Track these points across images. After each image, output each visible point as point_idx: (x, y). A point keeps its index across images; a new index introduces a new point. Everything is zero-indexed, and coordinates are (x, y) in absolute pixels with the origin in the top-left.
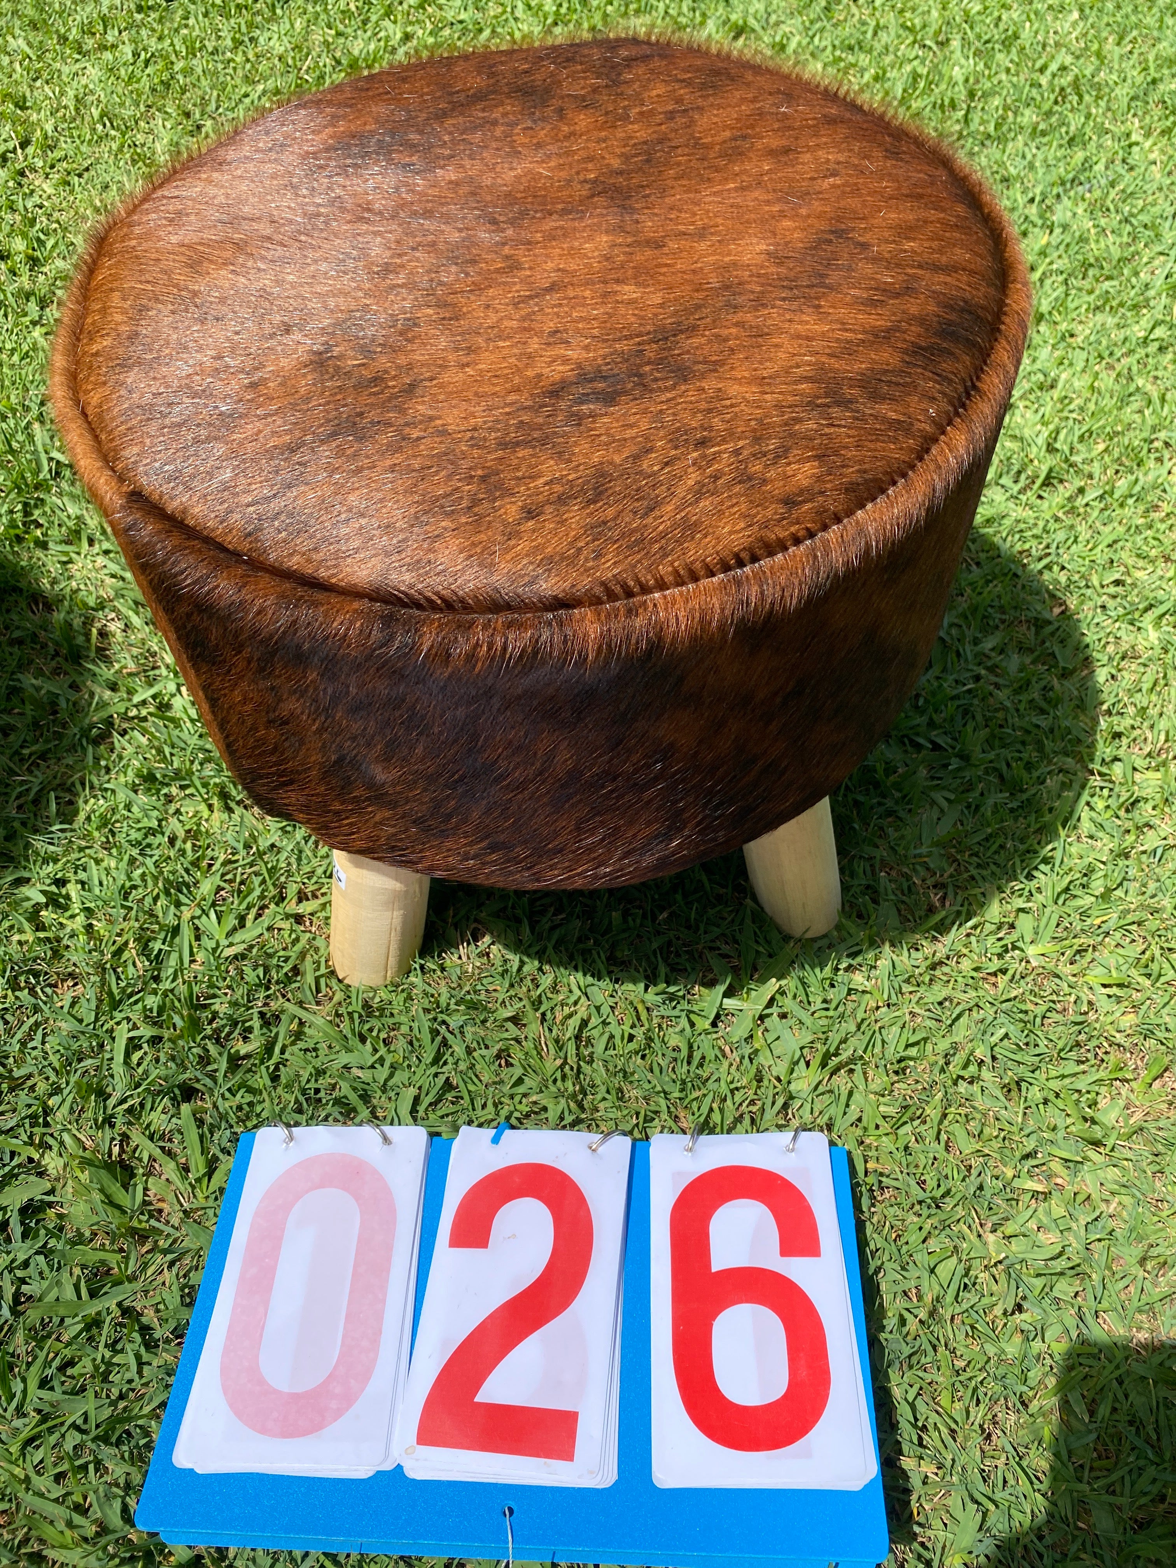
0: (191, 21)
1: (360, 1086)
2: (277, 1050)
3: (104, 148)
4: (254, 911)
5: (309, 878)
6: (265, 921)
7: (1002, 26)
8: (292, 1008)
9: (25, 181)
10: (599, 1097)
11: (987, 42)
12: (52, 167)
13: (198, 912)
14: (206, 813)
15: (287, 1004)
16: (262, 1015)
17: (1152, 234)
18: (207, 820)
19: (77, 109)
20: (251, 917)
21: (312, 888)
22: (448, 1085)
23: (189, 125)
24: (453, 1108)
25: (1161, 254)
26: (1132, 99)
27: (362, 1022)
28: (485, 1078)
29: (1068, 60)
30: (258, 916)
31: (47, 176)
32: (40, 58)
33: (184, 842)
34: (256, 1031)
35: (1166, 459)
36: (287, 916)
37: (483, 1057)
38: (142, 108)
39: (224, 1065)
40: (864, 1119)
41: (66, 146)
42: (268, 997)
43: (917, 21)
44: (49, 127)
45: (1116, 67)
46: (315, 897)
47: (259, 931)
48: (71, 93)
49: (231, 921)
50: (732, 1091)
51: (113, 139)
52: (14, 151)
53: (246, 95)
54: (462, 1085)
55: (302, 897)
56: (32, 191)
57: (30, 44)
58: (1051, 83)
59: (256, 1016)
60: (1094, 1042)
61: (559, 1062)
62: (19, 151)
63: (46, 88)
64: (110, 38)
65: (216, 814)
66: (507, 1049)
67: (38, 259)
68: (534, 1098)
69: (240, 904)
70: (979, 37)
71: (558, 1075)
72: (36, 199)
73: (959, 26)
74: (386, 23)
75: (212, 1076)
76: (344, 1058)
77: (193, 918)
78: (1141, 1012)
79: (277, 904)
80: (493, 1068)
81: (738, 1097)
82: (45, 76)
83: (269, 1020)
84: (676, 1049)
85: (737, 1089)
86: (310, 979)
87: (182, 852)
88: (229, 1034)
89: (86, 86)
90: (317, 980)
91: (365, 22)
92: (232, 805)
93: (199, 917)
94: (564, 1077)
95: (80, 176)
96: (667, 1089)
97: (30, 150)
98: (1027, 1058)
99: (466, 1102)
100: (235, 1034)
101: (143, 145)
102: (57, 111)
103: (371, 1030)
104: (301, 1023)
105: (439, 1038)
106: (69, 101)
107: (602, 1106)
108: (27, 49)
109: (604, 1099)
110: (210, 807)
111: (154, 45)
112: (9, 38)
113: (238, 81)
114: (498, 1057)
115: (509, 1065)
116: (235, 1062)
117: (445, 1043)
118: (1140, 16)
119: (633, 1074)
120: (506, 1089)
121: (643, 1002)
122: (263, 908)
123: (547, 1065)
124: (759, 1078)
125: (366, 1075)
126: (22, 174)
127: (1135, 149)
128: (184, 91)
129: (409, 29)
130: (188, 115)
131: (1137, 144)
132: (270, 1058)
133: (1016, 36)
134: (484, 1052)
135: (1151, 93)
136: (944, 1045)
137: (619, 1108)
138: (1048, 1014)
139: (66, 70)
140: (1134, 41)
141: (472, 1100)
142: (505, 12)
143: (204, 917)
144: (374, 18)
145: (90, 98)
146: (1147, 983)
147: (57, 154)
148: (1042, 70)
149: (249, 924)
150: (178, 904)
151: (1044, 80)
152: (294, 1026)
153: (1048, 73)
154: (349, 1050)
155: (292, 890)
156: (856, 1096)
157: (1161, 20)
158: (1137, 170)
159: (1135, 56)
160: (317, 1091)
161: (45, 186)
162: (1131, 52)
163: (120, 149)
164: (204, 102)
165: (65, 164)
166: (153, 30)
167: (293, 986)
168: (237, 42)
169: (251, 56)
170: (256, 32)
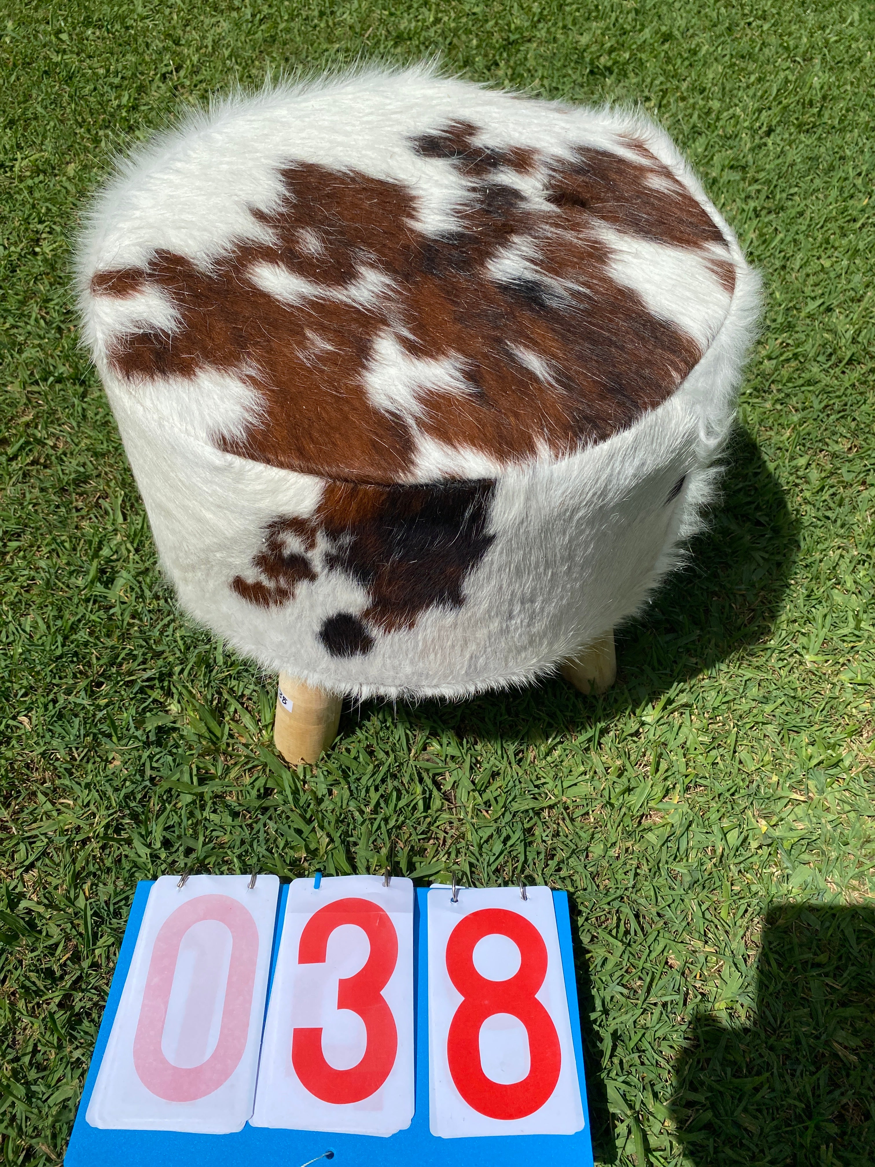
3: (231, 76)
7: (851, 52)
9: (177, 93)
11: (839, 62)
12: (196, 86)
19: (214, 49)
31: (192, 91)
38: (257, 52)
40: (688, 743)
41: (205, 73)
43: (792, 43)
44: (195, 59)
48: (210, 37)
51: (237, 71)
52: (171, 73)
56: (182, 100)
62: (175, 73)
63: (194, 32)
70: (834, 58)
73: (821, 49)
74: (424, 10)
82: (193, 24)
89: (220, 34)
97: (182, 73)
102: (201, 48)
106: (209, 42)
113: (322, 40)
126: (175, 89)
128: (285, 43)
130: (287, 59)
133: (860, 60)
139: (207, 21)
145: (222, 42)
147: (200, 77)
156: (684, 729)
161: (190, 98)
168: (322, 14)
169: (331, 23)
170: (336, 8)
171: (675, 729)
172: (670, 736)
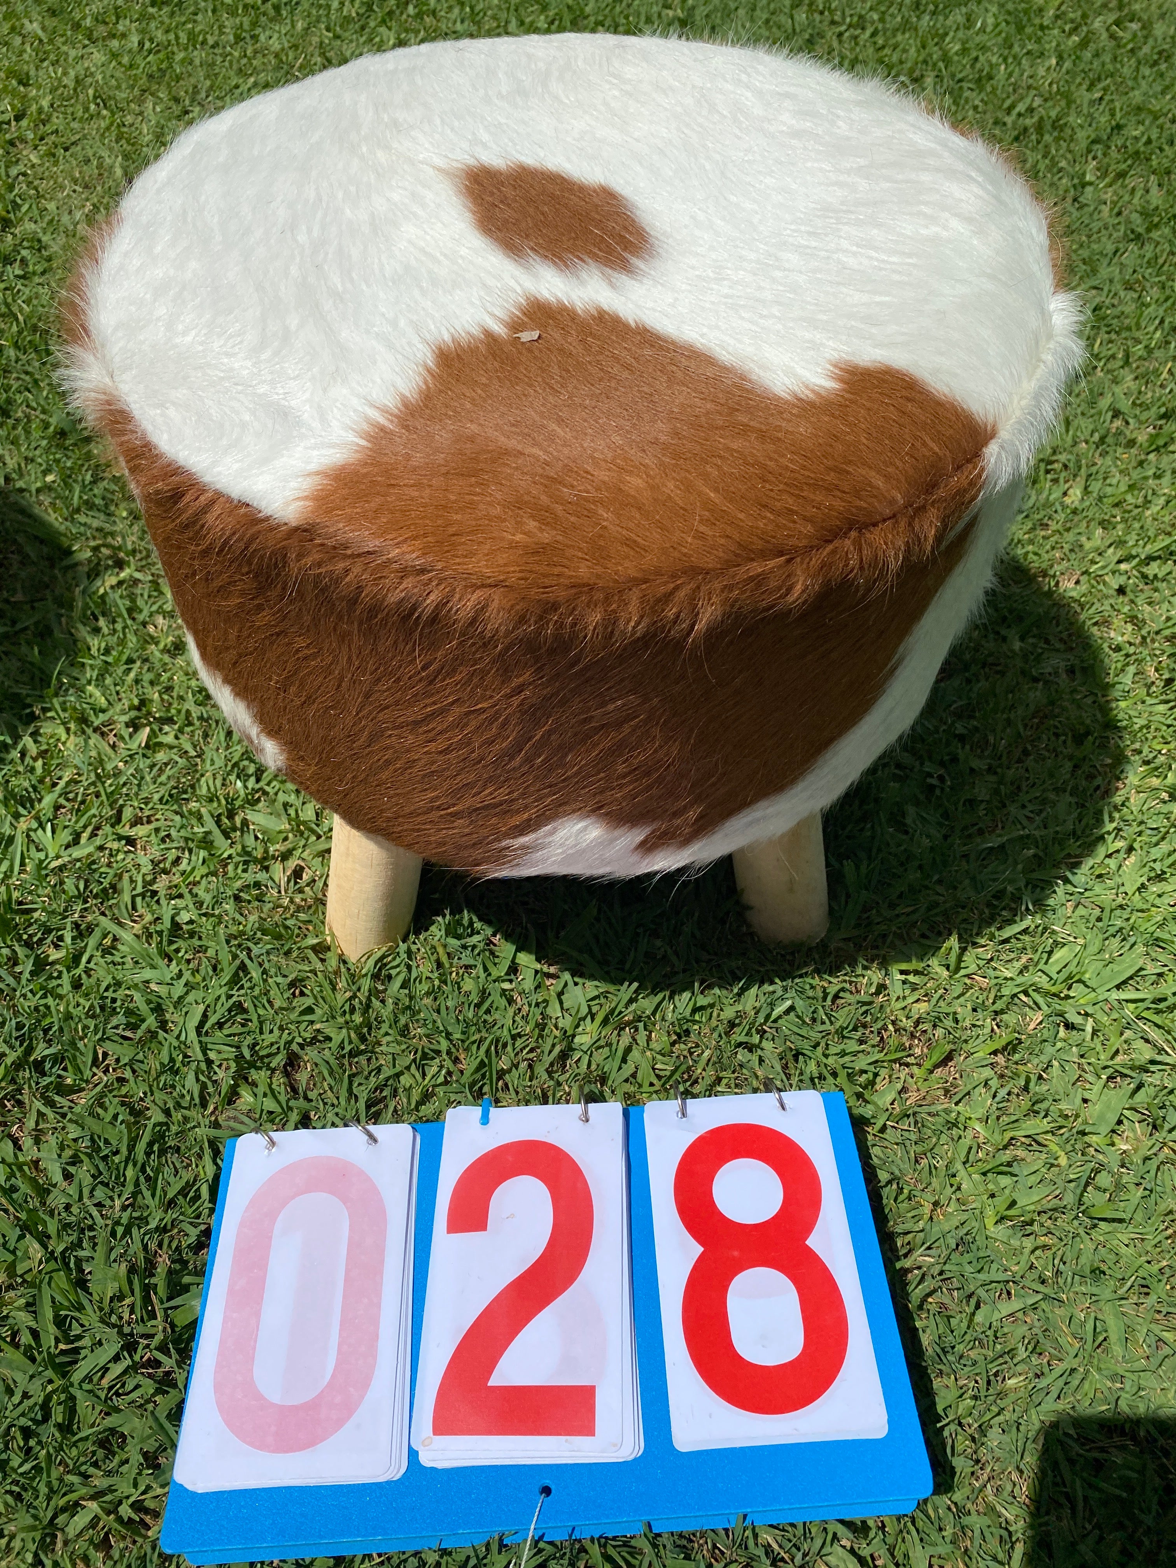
0: (199, 17)
1: (154, 999)
2: (84, 959)
3: (94, 124)
4: (89, 829)
5: (146, 804)
6: (98, 841)
7: (978, 66)
8: (105, 922)
9: (13, 150)
10: (382, 1031)
11: (960, 81)
12: (42, 139)
13: (35, 825)
14: (64, 737)
15: (102, 918)
16: (77, 926)
17: (1088, 268)
18: (64, 744)
19: (75, 90)
20: (85, 836)
21: (147, 813)
22: (239, 1008)
23: (177, 110)
24: (240, 1029)
25: (1095, 288)
26: (1093, 142)
27: (171, 943)
28: (278, 1004)
29: (1038, 101)
30: (93, 835)
31: (36, 147)
32: (51, 41)
33: (35, 759)
34: (68, 940)
35: (1062, 480)
36: (120, 838)
37: (278, 984)
38: (136, 92)
39: (29, 967)
40: (639, 1075)
41: (57, 121)
42: (86, 909)
43: (895, 58)
44: (45, 103)
45: (1085, 111)
46: (149, 822)
47: (91, 849)
48: (72, 73)
49: (65, 837)
50: (514, 1038)
51: (104, 118)
52: (8, 123)
53: (237, 87)
54: (251, 1009)
55: (137, 821)
56: (18, 160)
57: (43, 29)
58: (1014, 123)
59: (69, 926)
60: (880, 1024)
61: (348, 994)
62: (13, 123)
63: (51, 69)
64: (120, 27)
65: (72, 737)
66: (302, 980)
67: (11, 221)
68: (318, 1026)
69: (77, 822)
70: (953, 76)
71: (347, 1007)
72: (21, 168)
73: (935, 65)
74: (383, 30)
75: (17, 977)
76: (148, 974)
77: (29, 830)
78: (934, 1001)
79: (113, 826)
80: (286, 996)
81: (519, 1043)
82: (52, 57)
83: (82, 932)
84: (468, 994)
85: (519, 1035)
86: (127, 898)
87: (32, 770)
88: (41, 940)
89: (88, 68)
90: (133, 898)
91: (363, 28)
92: (89, 731)
93: (35, 830)
94: (353, 1010)
95: (66, 149)
96: (450, 1029)
97: (24, 123)
98: (812, 1034)
99: (253, 1025)
100: (49, 941)
101: (131, 125)
102: (56, 89)
103: (177, 951)
104: (115, 939)
105: (237, 962)
106: (69, 81)
107: (385, 1040)
108: (40, 32)
109: (387, 1034)
110: (68, 730)
111: (160, 35)
112: (26, 22)
113: (232, 73)
114: (292, 984)
115: (302, 994)
116: (41, 965)
117: (243, 967)
118: (1118, 66)
119: (419, 1012)
120: (294, 1016)
121: (445, 946)
122: (97, 828)
123: (338, 996)
124: (541, 1027)
125: (162, 990)
126: (12, 143)
127: (1089, 189)
128: (178, 78)
129: (403, 36)
130: (177, 100)
131: (1091, 184)
132: (77, 967)
133: (990, 77)
134: (280, 979)
135: (1114, 138)
136: (729, 1013)
137: (399, 1043)
138: (841, 994)
139: (73, 53)
140: (1105, 89)
141: (261, 1023)
142: (498, 27)
143: (40, 831)
144: (372, 24)
145: (89, 80)
146: (946, 973)
147: (49, 128)
148: (1009, 111)
149: (83, 840)
150: (17, 816)
151: (1009, 120)
152: (107, 941)
153: (1015, 112)
154: (153, 967)
155: (128, 813)
156: (635, 1054)
157: (1137, 70)
158: (1086, 209)
159: (1104, 103)
160: (114, 1000)
161: (32, 157)
162: (1101, 99)
163: (108, 129)
164: (196, 90)
165: (53, 137)
166: (162, 23)
167: (111, 902)
168: (238, 39)
169: (249, 52)
170: (258, 31)
171: (620, 1053)
172: (611, 1067)
